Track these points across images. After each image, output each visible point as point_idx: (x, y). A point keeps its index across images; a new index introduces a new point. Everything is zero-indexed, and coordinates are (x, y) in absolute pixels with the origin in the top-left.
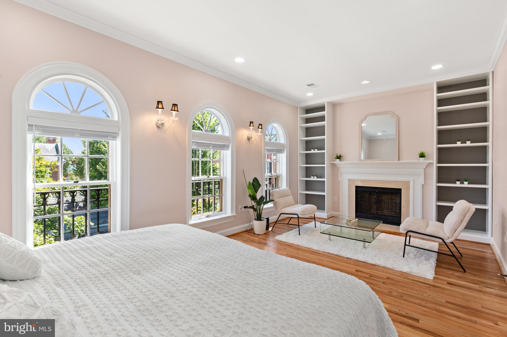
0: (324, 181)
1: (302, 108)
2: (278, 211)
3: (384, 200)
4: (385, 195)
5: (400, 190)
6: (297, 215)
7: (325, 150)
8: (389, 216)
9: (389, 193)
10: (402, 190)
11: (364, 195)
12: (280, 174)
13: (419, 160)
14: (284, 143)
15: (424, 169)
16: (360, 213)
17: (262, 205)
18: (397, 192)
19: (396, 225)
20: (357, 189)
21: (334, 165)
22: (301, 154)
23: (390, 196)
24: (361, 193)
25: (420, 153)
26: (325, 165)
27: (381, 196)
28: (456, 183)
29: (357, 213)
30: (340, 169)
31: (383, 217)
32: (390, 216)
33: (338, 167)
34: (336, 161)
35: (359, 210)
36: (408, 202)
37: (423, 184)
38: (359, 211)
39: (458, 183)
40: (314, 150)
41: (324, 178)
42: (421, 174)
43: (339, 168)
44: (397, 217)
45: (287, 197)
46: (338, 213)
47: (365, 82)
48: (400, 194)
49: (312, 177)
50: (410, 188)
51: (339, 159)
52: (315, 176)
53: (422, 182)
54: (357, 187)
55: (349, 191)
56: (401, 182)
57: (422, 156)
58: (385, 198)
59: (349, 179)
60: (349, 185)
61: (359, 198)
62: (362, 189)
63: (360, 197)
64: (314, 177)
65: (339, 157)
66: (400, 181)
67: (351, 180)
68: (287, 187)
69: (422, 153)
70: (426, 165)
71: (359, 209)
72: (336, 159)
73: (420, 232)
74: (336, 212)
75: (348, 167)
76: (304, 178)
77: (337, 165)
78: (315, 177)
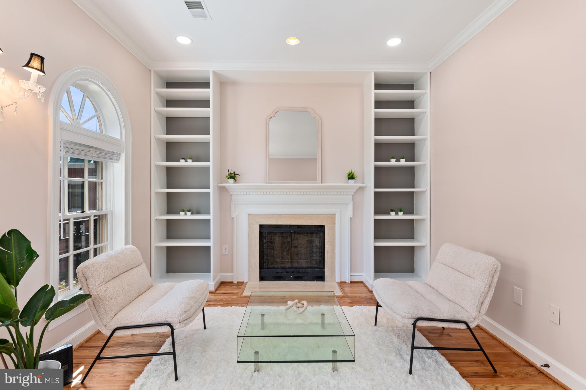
0: (209, 220)
1: (159, 76)
2: (105, 323)
3: (301, 244)
4: (302, 236)
5: (323, 227)
6: (170, 325)
7: (210, 161)
8: (308, 268)
9: (308, 232)
10: (326, 226)
11: (273, 238)
12: (109, 210)
13: (348, 183)
14: (119, 138)
15: (353, 195)
16: (266, 268)
17: (42, 321)
18: (320, 230)
19: (317, 281)
20: (263, 230)
21: (222, 190)
22: (158, 166)
23: (309, 237)
24: (267, 236)
25: (348, 173)
26: (211, 190)
27: (297, 238)
28: (389, 214)
29: (262, 270)
30: (233, 197)
31: (301, 270)
32: (310, 268)
33: (231, 193)
34: (227, 182)
35: (265, 265)
36: (333, 244)
37: (352, 217)
38: (265, 267)
39: (393, 213)
40: (186, 161)
41: (208, 213)
42: (349, 203)
43: (231, 195)
44: (319, 268)
45: (133, 271)
46: (230, 274)
47: (293, 41)
48: (322, 233)
49: (182, 213)
50: (335, 224)
51: (233, 180)
52: (189, 211)
53: (350, 215)
54: (261, 226)
55: (250, 234)
56: (325, 215)
57: (351, 177)
58: (302, 240)
59: (248, 214)
60: (249, 224)
61: (265, 245)
62: (269, 230)
63: (266, 243)
64: (187, 212)
65: (233, 176)
66: (323, 215)
67: (253, 215)
68: (127, 243)
69: (351, 173)
70: (355, 191)
71: (266, 262)
72: (228, 178)
73: (436, 318)
74: (227, 272)
75: (248, 193)
76: (163, 215)
77: (229, 190)
78: (189, 213)
